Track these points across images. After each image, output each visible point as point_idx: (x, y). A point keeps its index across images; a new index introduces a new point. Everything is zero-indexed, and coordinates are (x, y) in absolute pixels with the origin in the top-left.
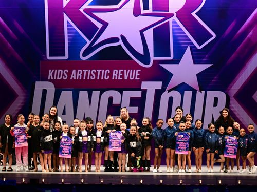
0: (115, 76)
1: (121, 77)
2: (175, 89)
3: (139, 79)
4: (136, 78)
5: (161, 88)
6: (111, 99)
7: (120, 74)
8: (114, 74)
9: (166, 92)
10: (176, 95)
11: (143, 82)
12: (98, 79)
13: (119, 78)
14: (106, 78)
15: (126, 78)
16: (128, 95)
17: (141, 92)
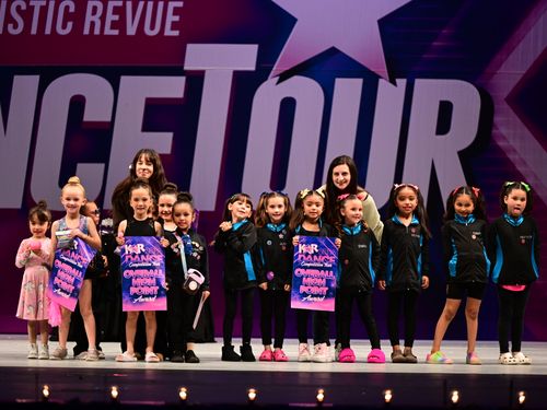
0: (93, 24)
1: (114, 25)
2: (302, 69)
3: (176, 33)
4: (168, 32)
5: (253, 68)
6: (77, 104)
7: (111, 17)
8: (89, 18)
9: (272, 81)
10: (306, 91)
11: (190, 47)
12: (34, 31)
13: (108, 31)
14: (60, 31)
15: (131, 30)
16: (140, 89)
17: (183, 79)
